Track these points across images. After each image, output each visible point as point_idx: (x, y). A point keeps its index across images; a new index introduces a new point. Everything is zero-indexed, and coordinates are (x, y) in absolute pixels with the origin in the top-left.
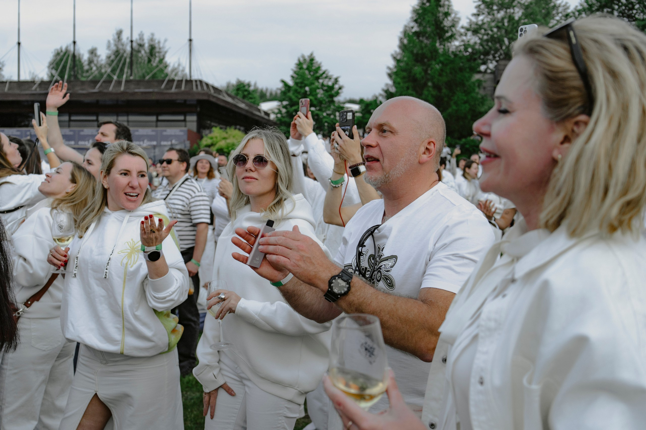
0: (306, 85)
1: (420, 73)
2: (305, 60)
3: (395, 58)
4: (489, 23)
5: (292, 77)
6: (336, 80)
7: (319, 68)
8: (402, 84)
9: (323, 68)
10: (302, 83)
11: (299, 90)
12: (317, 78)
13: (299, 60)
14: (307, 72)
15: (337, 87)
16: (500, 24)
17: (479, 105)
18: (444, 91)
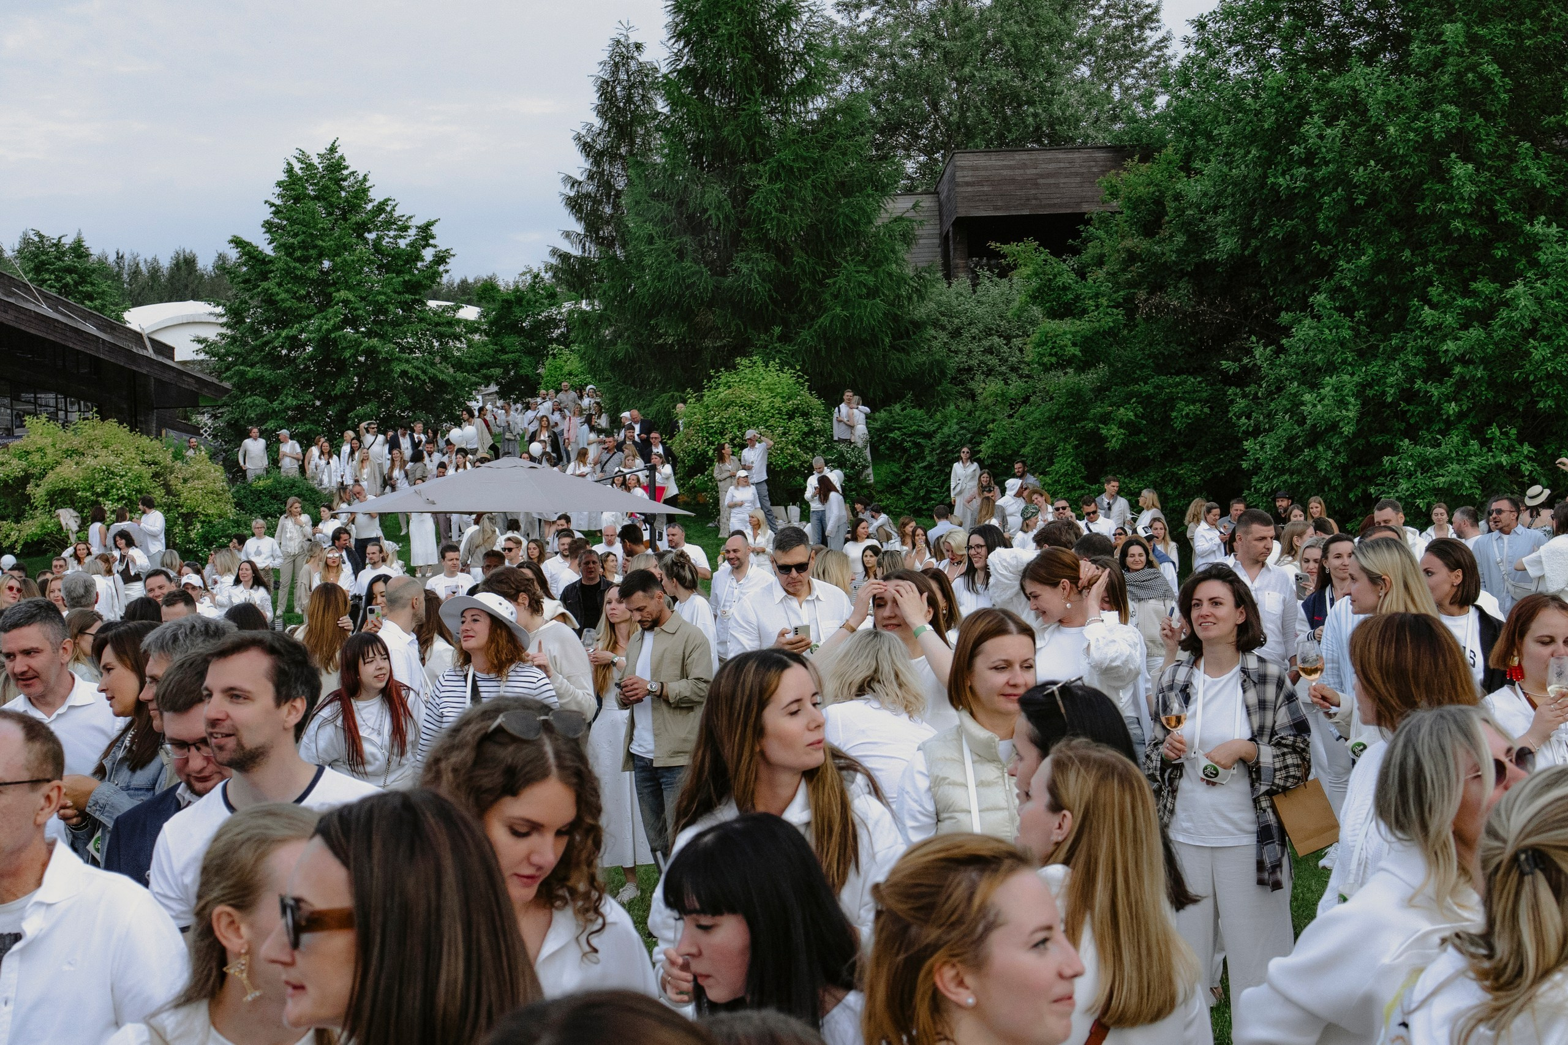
0: (321, 256)
1: (719, 207)
2: (309, 166)
3: (587, 148)
4: (892, 31)
5: (268, 226)
6: (426, 233)
7: (361, 192)
8: (659, 243)
9: (376, 195)
10: (304, 246)
11: (300, 269)
12: (361, 228)
13: (290, 171)
14: (319, 208)
15: (428, 254)
16: (930, 37)
17: (910, 298)
18: (799, 258)
